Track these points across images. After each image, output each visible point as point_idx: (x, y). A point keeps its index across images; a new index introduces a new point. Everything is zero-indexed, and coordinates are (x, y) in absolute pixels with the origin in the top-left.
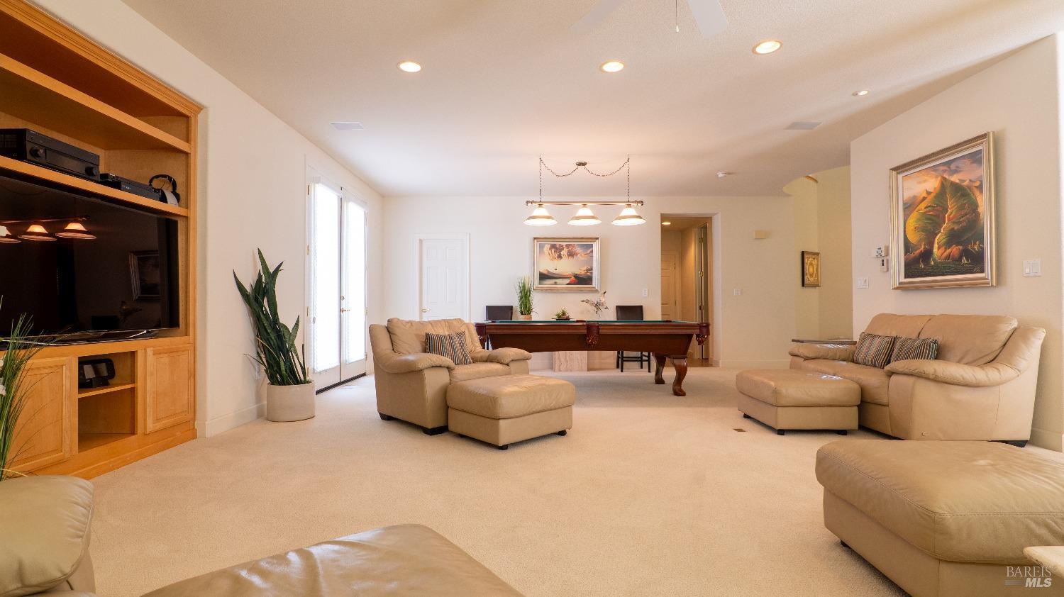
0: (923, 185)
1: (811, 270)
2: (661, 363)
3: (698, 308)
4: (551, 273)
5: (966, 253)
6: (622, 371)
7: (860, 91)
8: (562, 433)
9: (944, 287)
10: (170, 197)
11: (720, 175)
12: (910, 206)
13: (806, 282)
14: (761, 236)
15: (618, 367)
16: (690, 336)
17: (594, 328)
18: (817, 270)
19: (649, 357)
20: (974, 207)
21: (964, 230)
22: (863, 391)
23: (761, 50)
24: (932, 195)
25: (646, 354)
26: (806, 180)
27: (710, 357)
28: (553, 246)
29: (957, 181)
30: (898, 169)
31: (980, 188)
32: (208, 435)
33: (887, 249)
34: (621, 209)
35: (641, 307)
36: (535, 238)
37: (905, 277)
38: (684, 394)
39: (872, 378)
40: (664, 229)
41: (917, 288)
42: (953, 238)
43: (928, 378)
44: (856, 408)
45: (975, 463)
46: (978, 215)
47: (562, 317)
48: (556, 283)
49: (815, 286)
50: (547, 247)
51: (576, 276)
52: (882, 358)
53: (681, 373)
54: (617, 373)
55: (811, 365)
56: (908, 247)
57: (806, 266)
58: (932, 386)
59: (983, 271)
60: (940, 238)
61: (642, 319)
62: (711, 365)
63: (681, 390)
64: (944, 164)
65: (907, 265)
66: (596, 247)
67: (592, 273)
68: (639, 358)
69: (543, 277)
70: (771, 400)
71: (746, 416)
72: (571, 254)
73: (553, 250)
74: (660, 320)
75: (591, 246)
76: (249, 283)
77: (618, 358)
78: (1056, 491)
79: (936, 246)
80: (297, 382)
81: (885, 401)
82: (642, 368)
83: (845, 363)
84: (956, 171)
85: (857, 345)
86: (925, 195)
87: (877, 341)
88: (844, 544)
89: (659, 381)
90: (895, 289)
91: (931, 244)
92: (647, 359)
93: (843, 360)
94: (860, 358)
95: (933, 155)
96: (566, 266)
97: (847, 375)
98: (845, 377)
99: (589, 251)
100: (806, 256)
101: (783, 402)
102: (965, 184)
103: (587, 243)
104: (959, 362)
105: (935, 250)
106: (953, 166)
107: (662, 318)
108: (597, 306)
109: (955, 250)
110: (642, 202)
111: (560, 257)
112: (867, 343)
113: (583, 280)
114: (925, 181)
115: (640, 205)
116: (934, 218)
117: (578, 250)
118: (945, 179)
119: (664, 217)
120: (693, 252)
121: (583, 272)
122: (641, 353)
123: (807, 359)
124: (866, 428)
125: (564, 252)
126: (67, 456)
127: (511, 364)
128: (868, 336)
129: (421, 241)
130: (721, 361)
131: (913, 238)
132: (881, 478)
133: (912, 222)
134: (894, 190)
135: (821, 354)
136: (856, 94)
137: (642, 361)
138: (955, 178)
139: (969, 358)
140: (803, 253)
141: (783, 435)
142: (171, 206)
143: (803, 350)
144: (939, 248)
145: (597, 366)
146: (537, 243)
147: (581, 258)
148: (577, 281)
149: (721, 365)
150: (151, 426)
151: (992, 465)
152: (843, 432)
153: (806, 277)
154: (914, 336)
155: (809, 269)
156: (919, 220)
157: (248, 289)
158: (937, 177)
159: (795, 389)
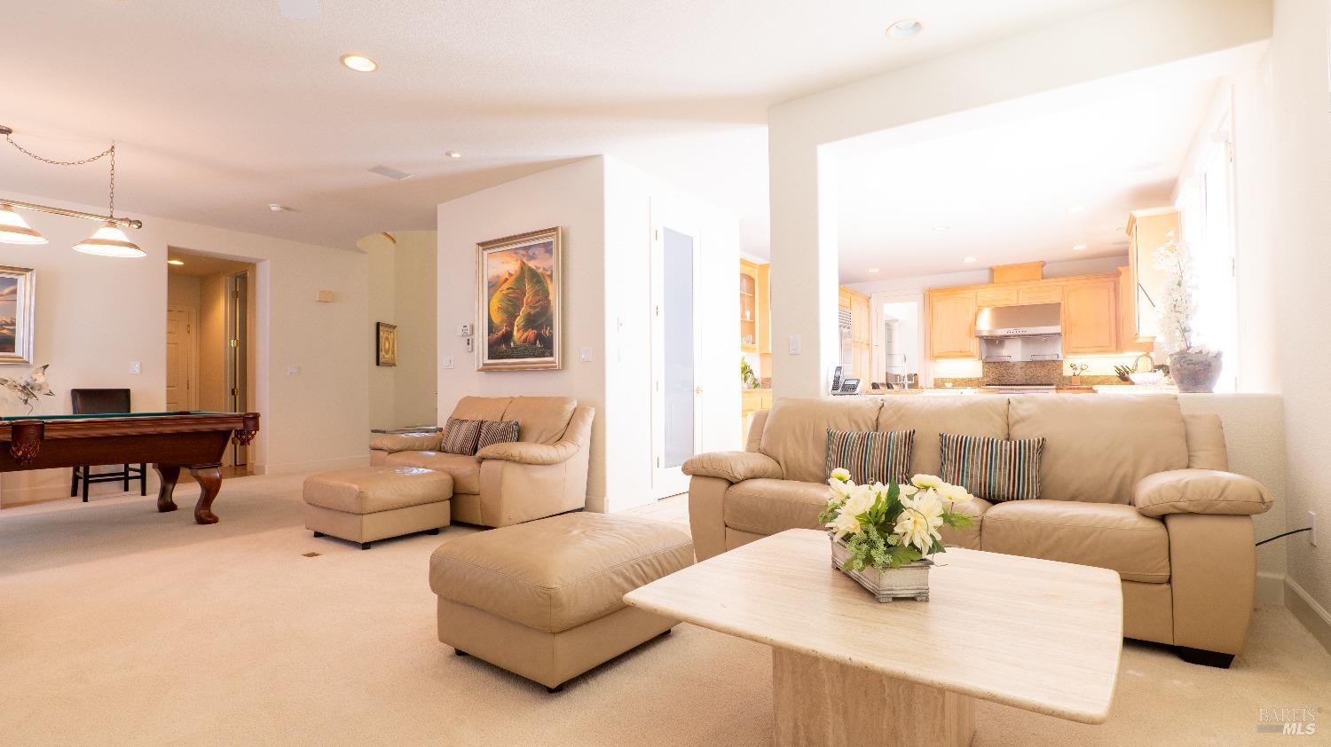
0: (504, 266)
1: (387, 345)
2: (170, 477)
3: (229, 392)
5: (539, 337)
6: (85, 500)
7: (453, 152)
9: (522, 370)
11: (274, 208)
12: (493, 286)
13: (381, 360)
14: (327, 299)
15: (74, 493)
16: (226, 434)
17: (32, 431)
18: (393, 347)
19: (143, 471)
20: (546, 295)
21: (538, 315)
22: (455, 482)
23: (350, 62)
24: (514, 277)
25: (138, 466)
26: (383, 237)
27: (250, 461)
29: (534, 267)
30: (485, 245)
31: (551, 276)
33: (472, 327)
34: (96, 227)
35: (127, 392)
37: (489, 359)
38: (215, 520)
39: (463, 466)
40: (171, 269)
41: (499, 370)
42: (531, 322)
43: (515, 461)
44: (448, 502)
45: (571, 534)
46: (549, 302)
49: (391, 364)
52: (469, 445)
53: (210, 490)
54: (76, 504)
55: (398, 458)
56: (491, 328)
57: (382, 340)
58: (517, 469)
59: (551, 355)
60: (519, 321)
61: (129, 410)
62: (252, 473)
63: (210, 515)
64: (524, 248)
65: (490, 346)
66: (25, 285)
67: (14, 331)
68: (120, 474)
70: (354, 508)
71: (318, 535)
74: (164, 411)
75: (14, 282)
77: (76, 479)
78: (624, 543)
79: (516, 328)
81: (476, 490)
82: (126, 489)
83: (432, 454)
84: (532, 258)
85: (443, 432)
86: (507, 276)
87: (465, 426)
88: (459, 653)
89: (167, 506)
90: (479, 370)
91: (512, 325)
92: (138, 474)
93: (431, 450)
94: (448, 447)
95: (515, 237)
97: (438, 466)
98: (437, 470)
99: (7, 290)
100: (381, 328)
101: (369, 508)
102: (540, 271)
104: (536, 442)
105: (515, 333)
106: (530, 252)
107: (168, 408)
108: (28, 390)
109: (531, 333)
110: (139, 222)
112: (455, 429)
114: (507, 262)
115: (135, 226)
116: (514, 300)
118: (524, 263)
119: (173, 253)
120: (221, 311)
122: (126, 466)
123: (391, 452)
124: (458, 522)
128: (455, 422)
130: (267, 467)
131: (497, 319)
132: (501, 569)
133: (496, 303)
134: (479, 264)
135: (407, 446)
136: (448, 154)
137: (127, 479)
138: (532, 264)
139: (543, 438)
140: (378, 325)
141: (369, 548)
143: (386, 441)
144: (518, 330)
145: (23, 499)
149: (267, 473)
151: (583, 533)
152: (434, 532)
153: (381, 354)
154: (498, 420)
155: (385, 345)
156: (501, 301)
158: (517, 261)
159: (383, 490)
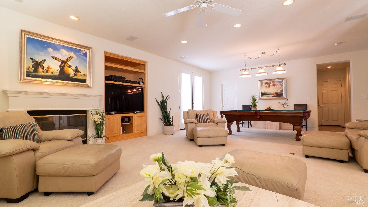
4: (266, 93)
8: (224, 145)
10: (141, 83)
11: (336, 44)
16: (302, 117)
17: (258, 113)
28: (267, 83)
32: (149, 136)
35: (306, 105)
36: (259, 80)
39: (356, 138)
44: (347, 151)
47: (269, 109)
48: (268, 96)
50: (264, 84)
51: (276, 93)
53: (298, 132)
63: (298, 139)
66: (285, 81)
67: (283, 92)
68: (305, 126)
69: (263, 94)
72: (274, 85)
73: (267, 84)
75: (283, 81)
76: (160, 100)
80: (171, 125)
96: (272, 90)
99: (282, 83)
103: (280, 80)
108: (284, 104)
111: (269, 86)
113: (279, 95)
115: (284, 65)
117: (277, 83)
121: (279, 92)
123: (349, 128)
125: (271, 85)
126: (119, 135)
127: (218, 124)
129: (222, 85)
142: (141, 85)
146: (260, 82)
147: (278, 86)
148: (277, 95)
150: (136, 132)
152: (341, 161)
157: (160, 103)
